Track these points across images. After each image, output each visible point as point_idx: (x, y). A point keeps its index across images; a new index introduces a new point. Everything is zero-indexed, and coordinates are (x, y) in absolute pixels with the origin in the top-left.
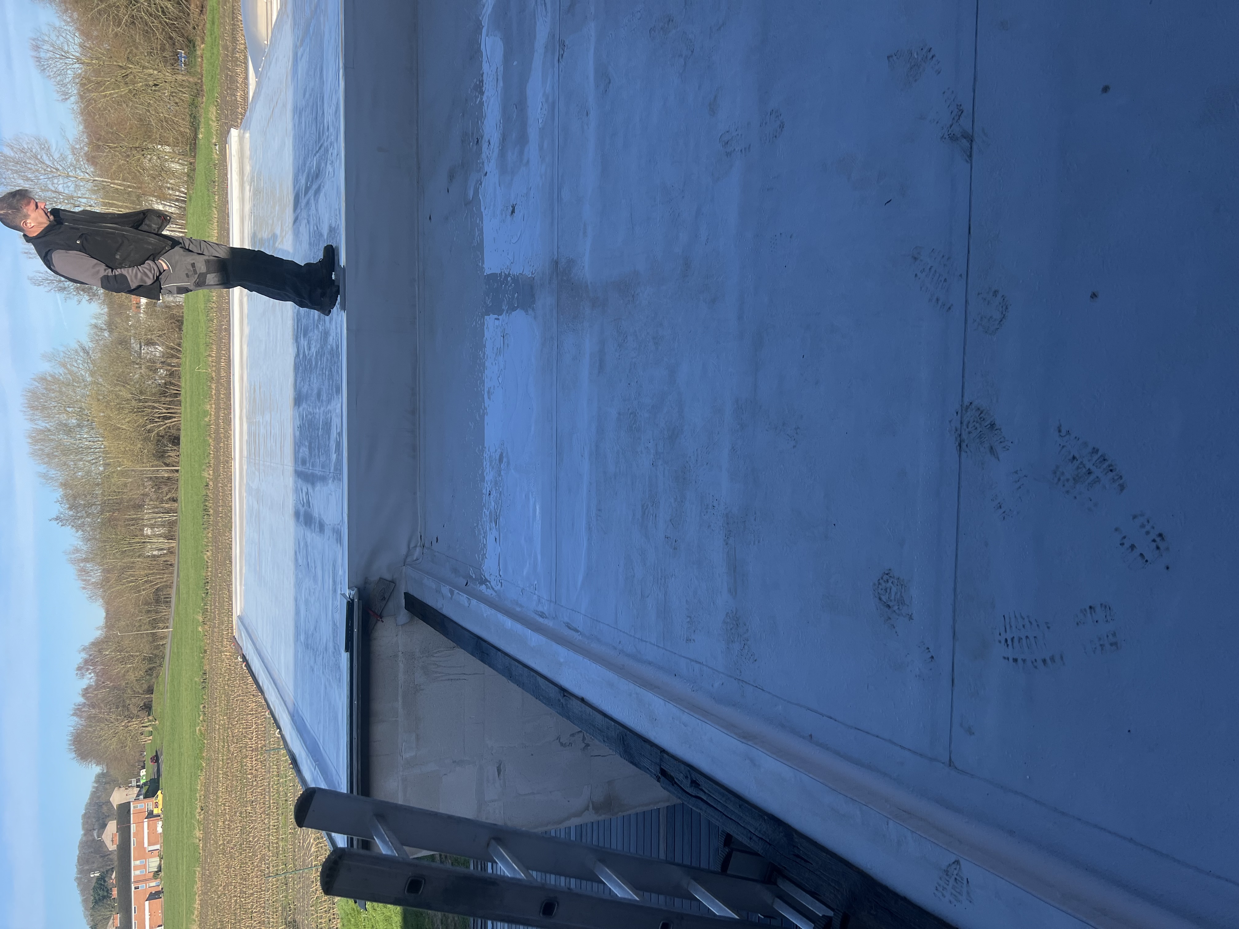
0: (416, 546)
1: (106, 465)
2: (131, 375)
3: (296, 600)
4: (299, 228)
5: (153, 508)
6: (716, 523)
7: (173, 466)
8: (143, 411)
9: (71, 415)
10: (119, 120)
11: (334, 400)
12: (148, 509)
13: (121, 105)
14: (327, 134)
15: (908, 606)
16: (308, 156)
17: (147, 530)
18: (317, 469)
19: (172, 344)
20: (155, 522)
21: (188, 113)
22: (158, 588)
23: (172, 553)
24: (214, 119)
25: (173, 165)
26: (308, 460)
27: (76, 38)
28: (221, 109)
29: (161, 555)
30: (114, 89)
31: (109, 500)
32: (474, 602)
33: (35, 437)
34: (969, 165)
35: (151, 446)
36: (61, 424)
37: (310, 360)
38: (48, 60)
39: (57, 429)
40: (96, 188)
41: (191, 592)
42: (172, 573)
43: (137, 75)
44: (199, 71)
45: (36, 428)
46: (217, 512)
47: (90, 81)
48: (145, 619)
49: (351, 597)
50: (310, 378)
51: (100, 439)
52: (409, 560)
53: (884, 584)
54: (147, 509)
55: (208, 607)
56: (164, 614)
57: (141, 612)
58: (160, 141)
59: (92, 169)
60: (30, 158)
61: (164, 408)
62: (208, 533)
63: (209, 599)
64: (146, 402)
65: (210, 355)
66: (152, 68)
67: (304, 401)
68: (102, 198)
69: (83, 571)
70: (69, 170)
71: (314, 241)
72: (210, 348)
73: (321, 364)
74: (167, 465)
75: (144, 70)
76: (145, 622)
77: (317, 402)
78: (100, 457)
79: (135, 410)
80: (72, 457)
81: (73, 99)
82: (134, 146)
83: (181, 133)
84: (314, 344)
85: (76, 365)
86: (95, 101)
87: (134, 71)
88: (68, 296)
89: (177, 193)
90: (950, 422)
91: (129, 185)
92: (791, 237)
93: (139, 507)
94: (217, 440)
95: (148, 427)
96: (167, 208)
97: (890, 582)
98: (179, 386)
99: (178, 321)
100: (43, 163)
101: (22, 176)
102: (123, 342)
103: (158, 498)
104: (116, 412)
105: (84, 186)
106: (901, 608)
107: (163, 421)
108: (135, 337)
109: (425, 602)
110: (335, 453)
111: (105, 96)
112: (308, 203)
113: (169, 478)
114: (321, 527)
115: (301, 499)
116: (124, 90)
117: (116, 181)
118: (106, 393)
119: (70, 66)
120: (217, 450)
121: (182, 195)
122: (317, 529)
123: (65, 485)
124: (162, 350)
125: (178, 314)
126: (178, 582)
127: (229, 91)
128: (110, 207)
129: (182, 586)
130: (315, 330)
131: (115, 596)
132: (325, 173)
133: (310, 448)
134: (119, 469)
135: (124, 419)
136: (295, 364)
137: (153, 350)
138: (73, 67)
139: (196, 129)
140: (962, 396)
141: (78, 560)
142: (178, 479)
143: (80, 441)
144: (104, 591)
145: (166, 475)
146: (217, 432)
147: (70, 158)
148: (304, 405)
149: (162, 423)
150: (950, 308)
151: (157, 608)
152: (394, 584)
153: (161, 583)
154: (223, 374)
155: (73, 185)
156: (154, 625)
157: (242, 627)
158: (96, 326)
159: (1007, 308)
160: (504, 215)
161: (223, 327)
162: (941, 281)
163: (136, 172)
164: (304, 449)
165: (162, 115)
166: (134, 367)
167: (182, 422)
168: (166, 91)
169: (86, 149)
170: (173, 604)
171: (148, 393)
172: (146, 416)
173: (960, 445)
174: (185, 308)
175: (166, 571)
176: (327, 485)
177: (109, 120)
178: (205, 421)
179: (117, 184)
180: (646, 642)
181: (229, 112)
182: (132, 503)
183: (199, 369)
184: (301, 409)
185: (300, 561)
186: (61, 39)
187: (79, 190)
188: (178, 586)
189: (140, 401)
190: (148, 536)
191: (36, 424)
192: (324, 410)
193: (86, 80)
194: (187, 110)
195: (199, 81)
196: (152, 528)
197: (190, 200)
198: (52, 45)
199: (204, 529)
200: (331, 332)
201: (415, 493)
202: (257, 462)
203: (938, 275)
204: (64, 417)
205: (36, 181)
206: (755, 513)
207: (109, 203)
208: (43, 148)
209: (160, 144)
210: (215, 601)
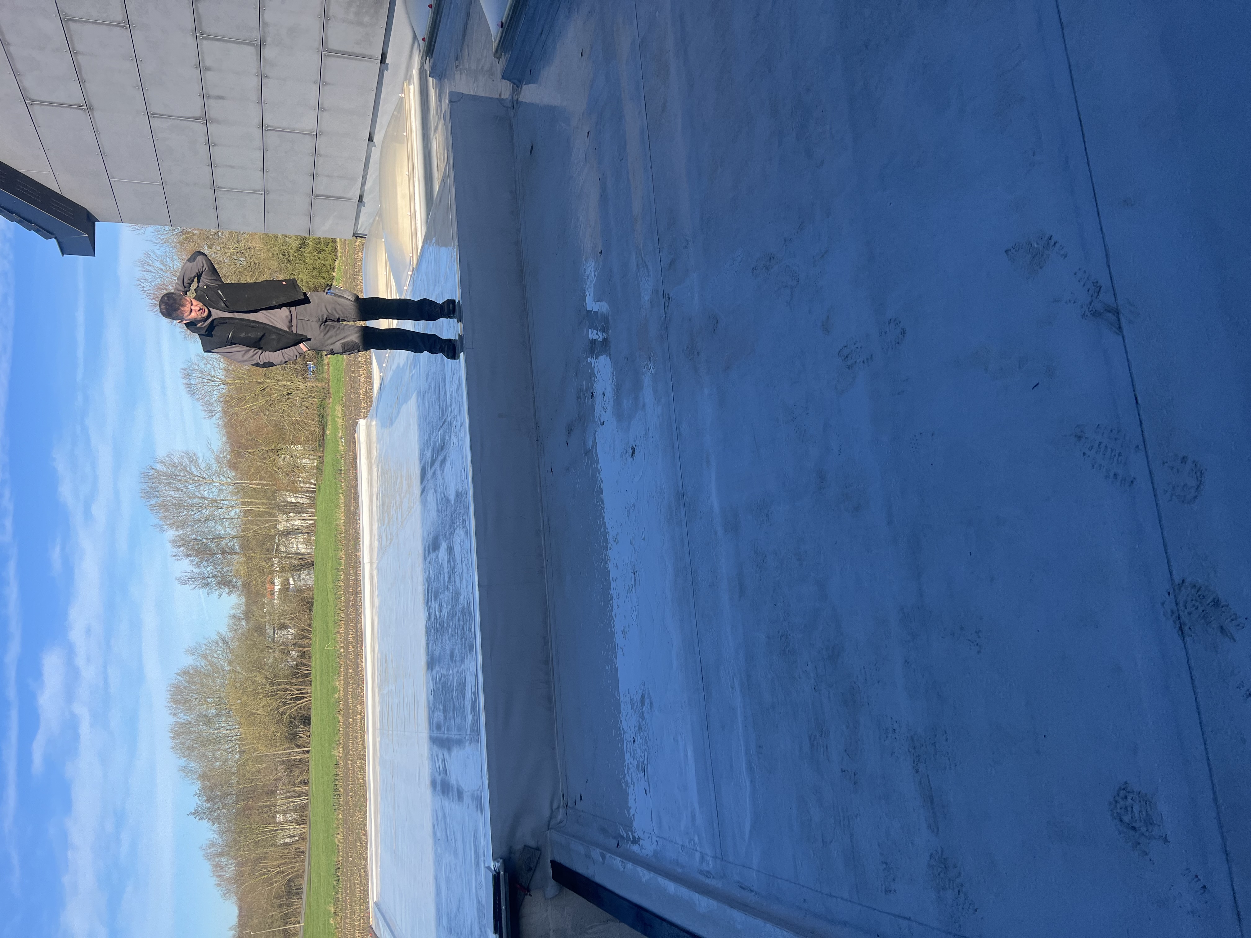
0: (558, 808)
1: (242, 752)
2: (265, 660)
3: (436, 878)
4: (426, 498)
5: (286, 792)
6: (900, 748)
7: (304, 747)
8: (276, 694)
9: (210, 705)
10: (257, 428)
11: (467, 659)
12: (281, 794)
13: (259, 415)
14: (450, 409)
15: (1159, 826)
16: (433, 432)
17: (280, 816)
18: (453, 733)
19: (303, 626)
20: (287, 807)
21: (317, 414)
22: (290, 878)
23: (303, 839)
24: (340, 416)
25: (304, 461)
26: (443, 724)
27: (221, 364)
28: (346, 406)
29: (293, 842)
30: (253, 402)
31: (244, 788)
32: (630, 865)
33: (176, 731)
34: (1121, 337)
35: (283, 728)
36: (201, 715)
37: (442, 621)
38: (197, 385)
39: (197, 720)
40: (236, 490)
41: (322, 880)
42: (303, 861)
43: (273, 388)
44: (326, 376)
45: (179, 722)
46: (347, 791)
47: (232, 398)
48: (277, 914)
49: (497, 870)
50: (442, 640)
51: (237, 727)
52: (552, 823)
53: (1122, 802)
54: (279, 795)
55: (340, 896)
56: (296, 907)
57: (273, 907)
58: (292, 442)
59: (233, 474)
60: (180, 471)
61: (296, 689)
62: (339, 815)
63: (341, 886)
64: (279, 685)
65: (338, 632)
66: (285, 380)
67: (437, 664)
68: (242, 498)
69: (218, 866)
70: (214, 477)
71: (442, 508)
72: (339, 625)
73: (453, 625)
74: (299, 747)
75: (279, 383)
76: (277, 917)
77: (451, 664)
78: (236, 744)
79: (269, 694)
80: (210, 747)
81: (218, 415)
82: (270, 448)
83: (312, 433)
84: (445, 606)
85: (216, 656)
86: (237, 415)
87: (270, 384)
88: (210, 591)
89: (308, 485)
90: (1163, 604)
91: (265, 484)
92: (932, 435)
93: (272, 793)
94: (346, 716)
95: (281, 710)
96: (299, 500)
97: (1129, 798)
98: (310, 666)
99: (308, 603)
100: (192, 474)
101: (173, 488)
102: (259, 629)
103: (290, 782)
104: (252, 698)
105: (226, 490)
106: (1150, 830)
107: (295, 703)
108: (269, 623)
109: (574, 869)
110: (471, 713)
111: (246, 409)
112: (434, 473)
113: (300, 760)
114: (460, 795)
115: (437, 766)
116: (262, 402)
117: (254, 482)
118: (243, 680)
119: (216, 388)
120: (346, 726)
121: (313, 486)
122: (455, 798)
123: (203, 777)
124: (294, 632)
125: (308, 596)
126: (309, 870)
127: (352, 391)
128: (249, 505)
129: (313, 875)
130: (446, 591)
131: (249, 891)
132: (450, 444)
133: (445, 711)
134: (253, 755)
135: (259, 704)
136: (427, 628)
137: (286, 633)
138: (219, 388)
139: (324, 426)
140: (1171, 574)
141: (214, 855)
142: (308, 761)
143: (218, 731)
144: (238, 887)
145: (297, 757)
146: (346, 708)
147: (215, 467)
148: (437, 668)
149: (293, 705)
150: (1132, 482)
151: (289, 902)
152: (539, 852)
153: (292, 873)
154: (351, 648)
155: (217, 490)
156: (285, 921)
157: (379, 915)
158: (234, 617)
159: (1201, 474)
160: (624, 458)
161: (351, 603)
162: (1115, 456)
163: (271, 471)
164: (439, 713)
165: (294, 419)
166: (268, 652)
167: (312, 701)
168: (298, 398)
169: (229, 456)
170: (304, 896)
171: (281, 676)
172: (279, 698)
173: (1181, 628)
174: (315, 590)
175: (298, 859)
176: (464, 748)
177: (248, 430)
178: (335, 698)
179: (255, 484)
180: (836, 897)
181: (353, 407)
182: (265, 789)
183: (328, 647)
184: (434, 672)
185: (439, 835)
186: (209, 366)
187: (222, 493)
188: (309, 875)
189: (273, 684)
190: (280, 823)
191: (178, 718)
192: (458, 670)
193: (229, 397)
194: (316, 412)
195: (326, 385)
196: (284, 814)
197: (319, 489)
198: (201, 372)
199: (335, 810)
200: (462, 591)
201: (554, 748)
202: (391, 732)
203: (1110, 450)
204: (204, 708)
205: (185, 490)
206: (946, 733)
207: (248, 502)
208: (192, 461)
209: (292, 444)
210: (346, 888)
